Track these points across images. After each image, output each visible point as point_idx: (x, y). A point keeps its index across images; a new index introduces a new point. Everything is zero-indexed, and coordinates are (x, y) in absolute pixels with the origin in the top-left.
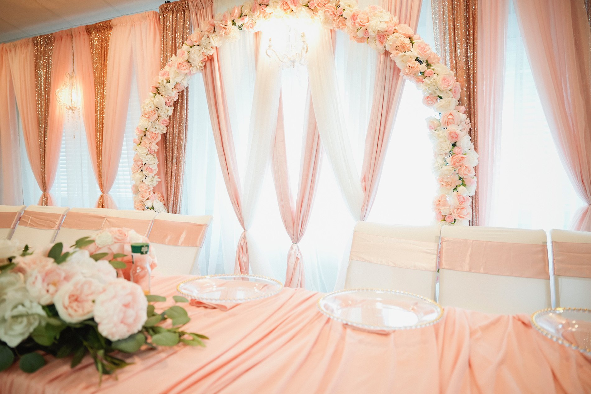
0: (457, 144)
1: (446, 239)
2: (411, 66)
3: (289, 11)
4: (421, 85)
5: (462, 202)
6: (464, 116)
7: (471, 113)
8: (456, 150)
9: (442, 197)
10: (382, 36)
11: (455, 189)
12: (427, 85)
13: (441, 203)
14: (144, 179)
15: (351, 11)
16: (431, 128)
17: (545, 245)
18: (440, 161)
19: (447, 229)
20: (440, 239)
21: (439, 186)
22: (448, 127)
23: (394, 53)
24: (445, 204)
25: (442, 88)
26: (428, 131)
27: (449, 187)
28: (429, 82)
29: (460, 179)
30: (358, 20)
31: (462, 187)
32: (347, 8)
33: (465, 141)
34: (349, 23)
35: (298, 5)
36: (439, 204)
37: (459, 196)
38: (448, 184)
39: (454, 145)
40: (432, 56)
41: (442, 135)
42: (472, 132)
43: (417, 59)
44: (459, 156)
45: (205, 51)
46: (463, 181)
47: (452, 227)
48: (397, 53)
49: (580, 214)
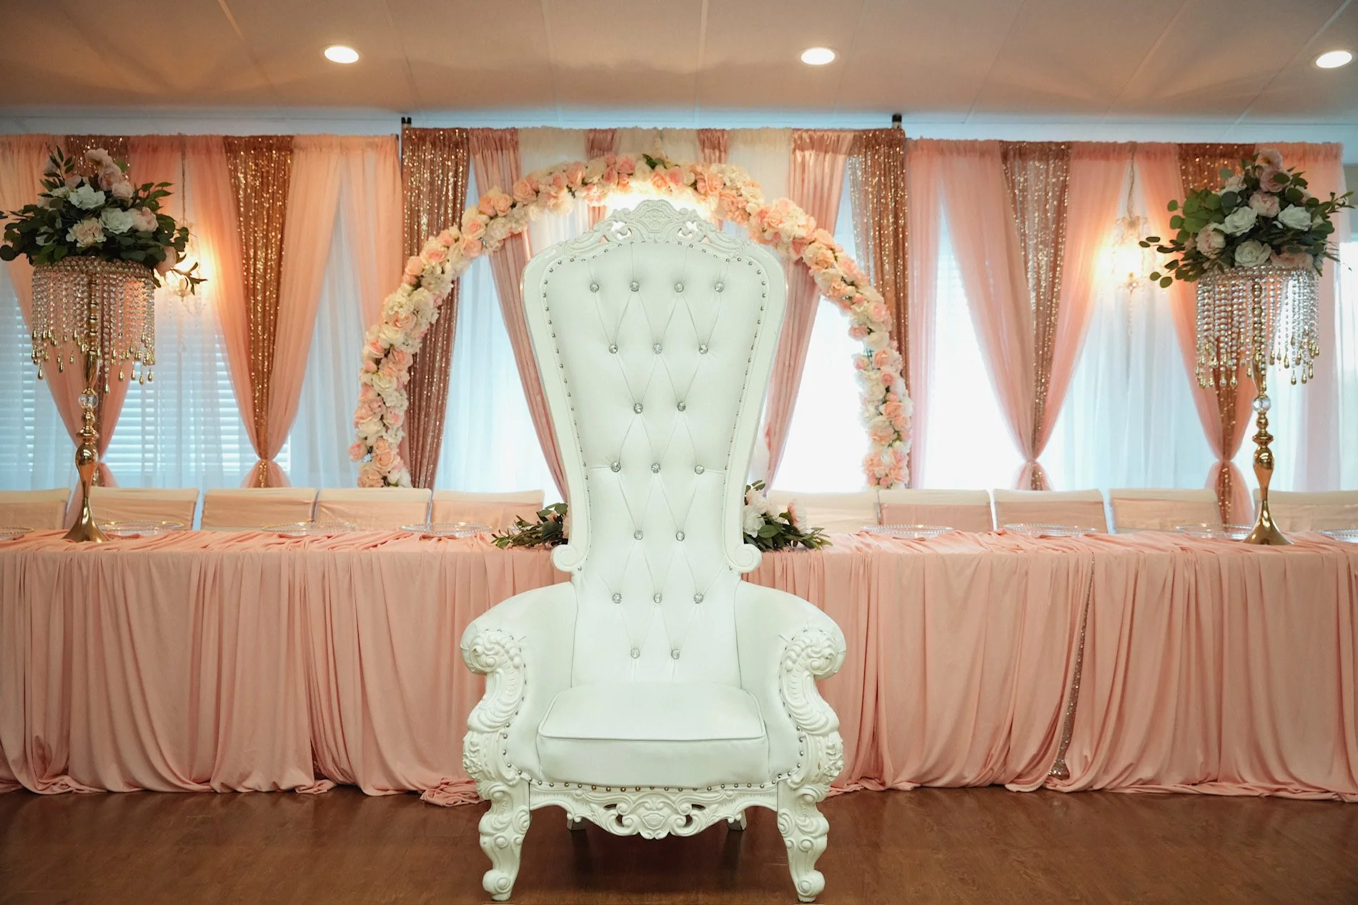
0: (891, 389)
1: (886, 506)
2: (836, 287)
3: (664, 189)
4: (849, 313)
5: (900, 461)
6: (896, 354)
7: (902, 349)
8: (890, 396)
9: (877, 454)
10: (799, 243)
11: (890, 445)
12: (855, 313)
13: (875, 462)
14: (384, 433)
15: (758, 206)
16: (858, 367)
17: (988, 506)
18: (872, 409)
19: (884, 495)
20: (880, 506)
21: (871, 441)
22: (882, 368)
23: (814, 267)
24: (879, 464)
25: (874, 320)
26: (855, 371)
27: (883, 443)
28: (859, 310)
29: (895, 431)
30: (766, 220)
31: (898, 443)
32: (751, 199)
33: (899, 384)
34: (753, 220)
35: (680, 184)
36: (872, 464)
37: (895, 453)
38: (881, 439)
39: (888, 390)
40: (860, 278)
41: (874, 377)
42: (904, 373)
43: (843, 280)
44: (895, 404)
45: (514, 225)
46: (899, 435)
47: (887, 491)
48: (819, 269)
49: (1018, 474)
